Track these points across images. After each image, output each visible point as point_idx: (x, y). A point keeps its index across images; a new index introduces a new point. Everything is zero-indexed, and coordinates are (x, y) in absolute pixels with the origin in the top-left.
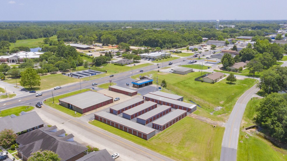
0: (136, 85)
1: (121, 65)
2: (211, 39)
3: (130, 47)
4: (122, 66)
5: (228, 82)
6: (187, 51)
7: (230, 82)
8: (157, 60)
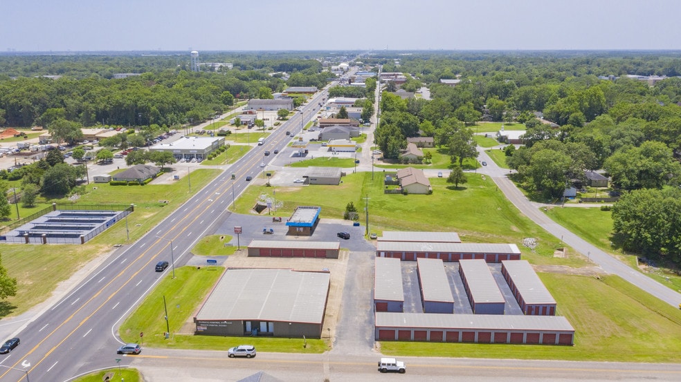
0: (302, 229)
1: (137, 184)
2: (239, 95)
3: (82, 129)
4: (142, 185)
5: (451, 185)
6: (236, 128)
7: (455, 185)
8: (210, 159)
